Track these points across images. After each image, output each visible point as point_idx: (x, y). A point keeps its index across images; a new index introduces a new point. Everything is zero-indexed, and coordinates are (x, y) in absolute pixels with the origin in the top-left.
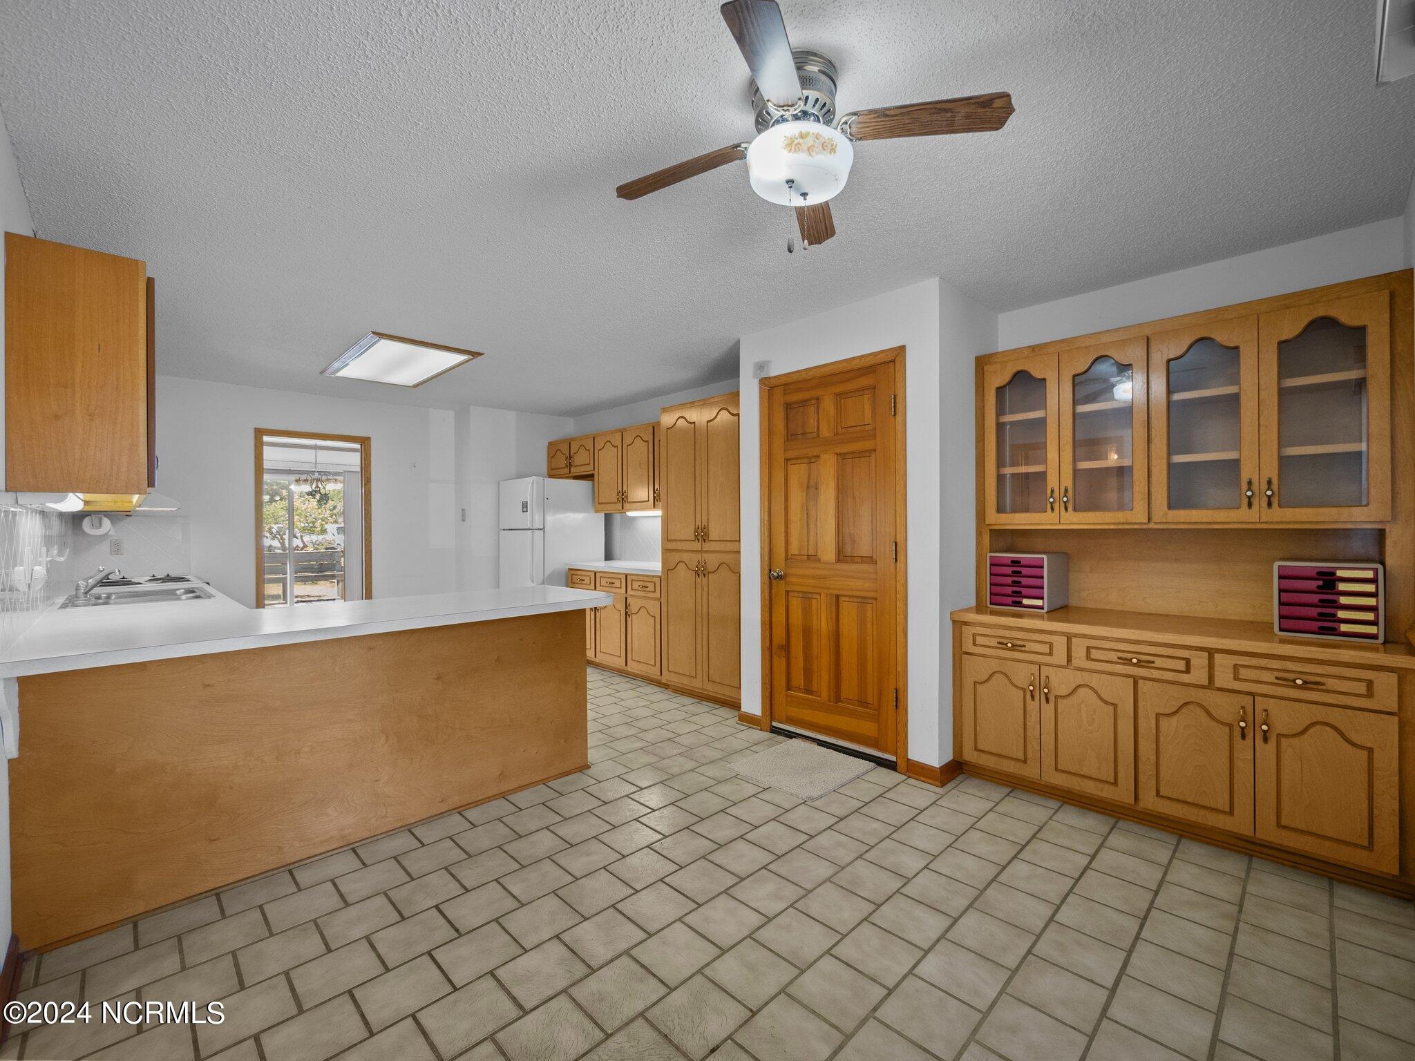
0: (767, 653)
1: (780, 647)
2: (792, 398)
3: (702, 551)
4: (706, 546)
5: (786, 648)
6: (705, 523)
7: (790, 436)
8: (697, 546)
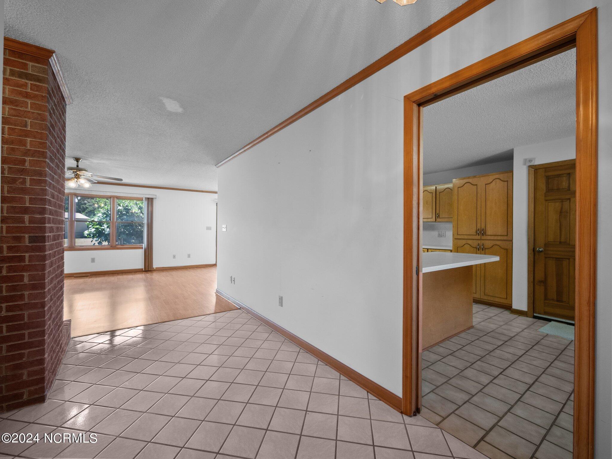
0: (532, 284)
1: (540, 282)
2: (550, 174)
3: (481, 239)
4: (484, 237)
5: (544, 282)
6: (483, 227)
7: (549, 190)
8: (479, 237)
